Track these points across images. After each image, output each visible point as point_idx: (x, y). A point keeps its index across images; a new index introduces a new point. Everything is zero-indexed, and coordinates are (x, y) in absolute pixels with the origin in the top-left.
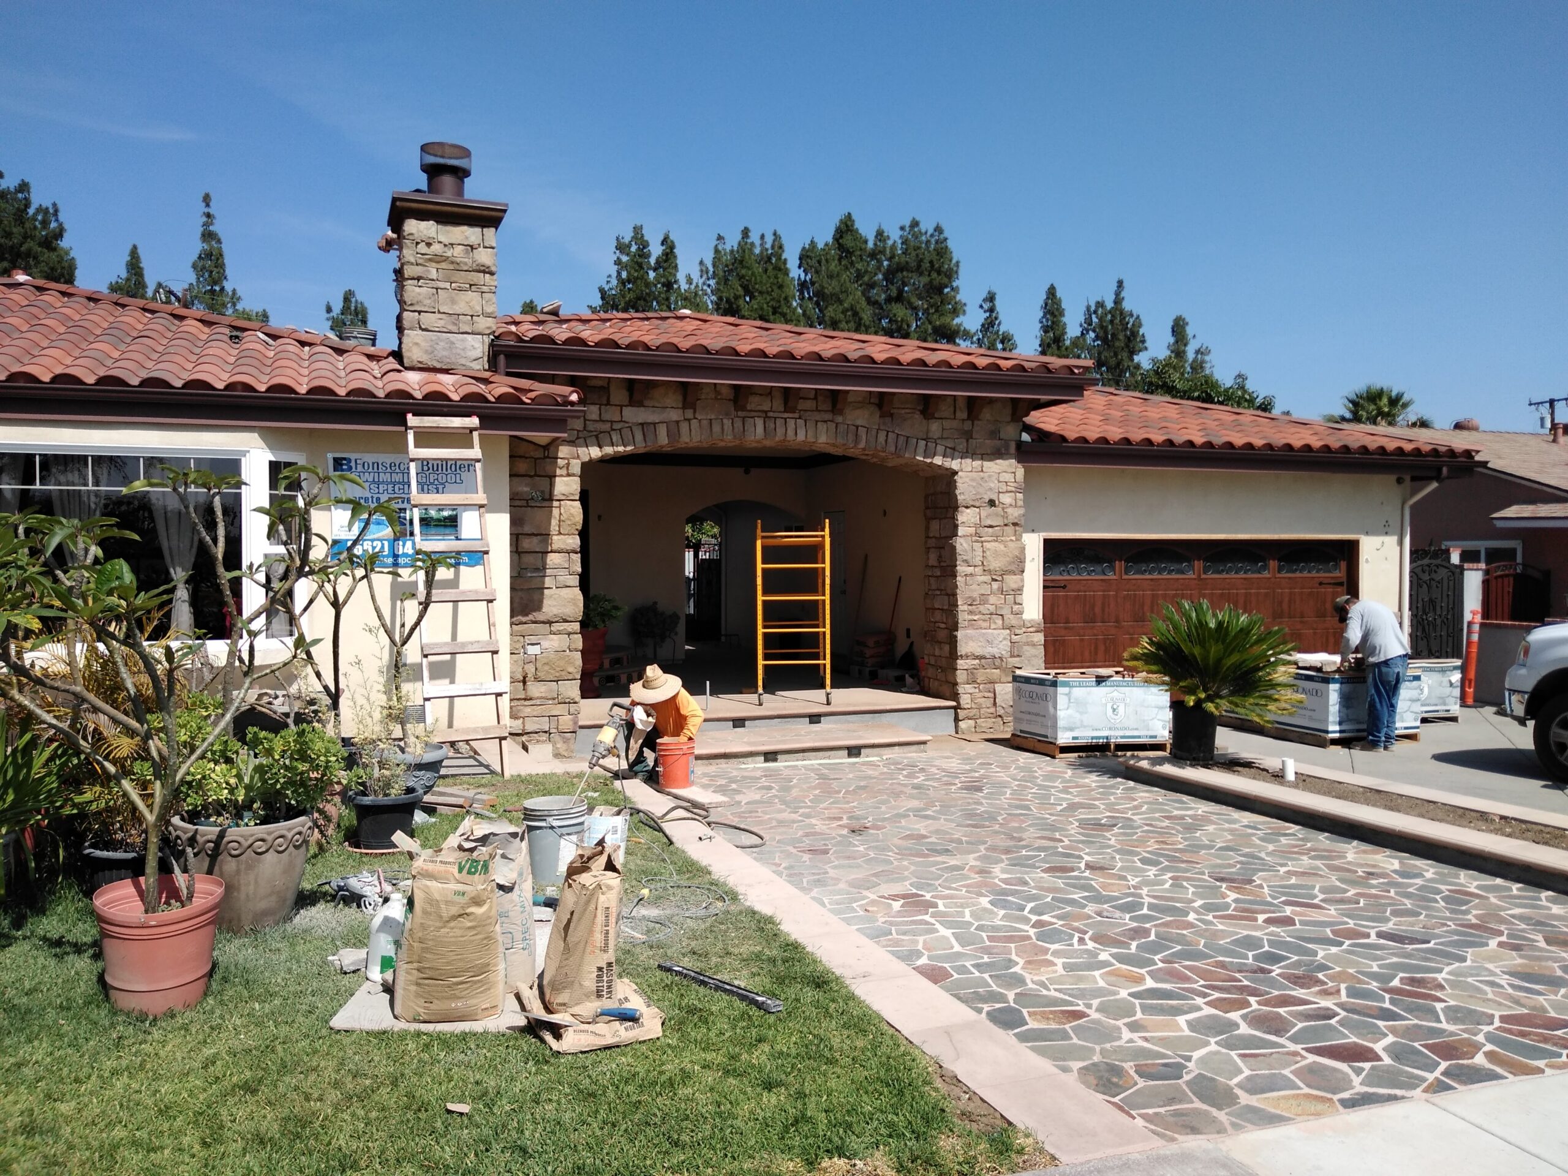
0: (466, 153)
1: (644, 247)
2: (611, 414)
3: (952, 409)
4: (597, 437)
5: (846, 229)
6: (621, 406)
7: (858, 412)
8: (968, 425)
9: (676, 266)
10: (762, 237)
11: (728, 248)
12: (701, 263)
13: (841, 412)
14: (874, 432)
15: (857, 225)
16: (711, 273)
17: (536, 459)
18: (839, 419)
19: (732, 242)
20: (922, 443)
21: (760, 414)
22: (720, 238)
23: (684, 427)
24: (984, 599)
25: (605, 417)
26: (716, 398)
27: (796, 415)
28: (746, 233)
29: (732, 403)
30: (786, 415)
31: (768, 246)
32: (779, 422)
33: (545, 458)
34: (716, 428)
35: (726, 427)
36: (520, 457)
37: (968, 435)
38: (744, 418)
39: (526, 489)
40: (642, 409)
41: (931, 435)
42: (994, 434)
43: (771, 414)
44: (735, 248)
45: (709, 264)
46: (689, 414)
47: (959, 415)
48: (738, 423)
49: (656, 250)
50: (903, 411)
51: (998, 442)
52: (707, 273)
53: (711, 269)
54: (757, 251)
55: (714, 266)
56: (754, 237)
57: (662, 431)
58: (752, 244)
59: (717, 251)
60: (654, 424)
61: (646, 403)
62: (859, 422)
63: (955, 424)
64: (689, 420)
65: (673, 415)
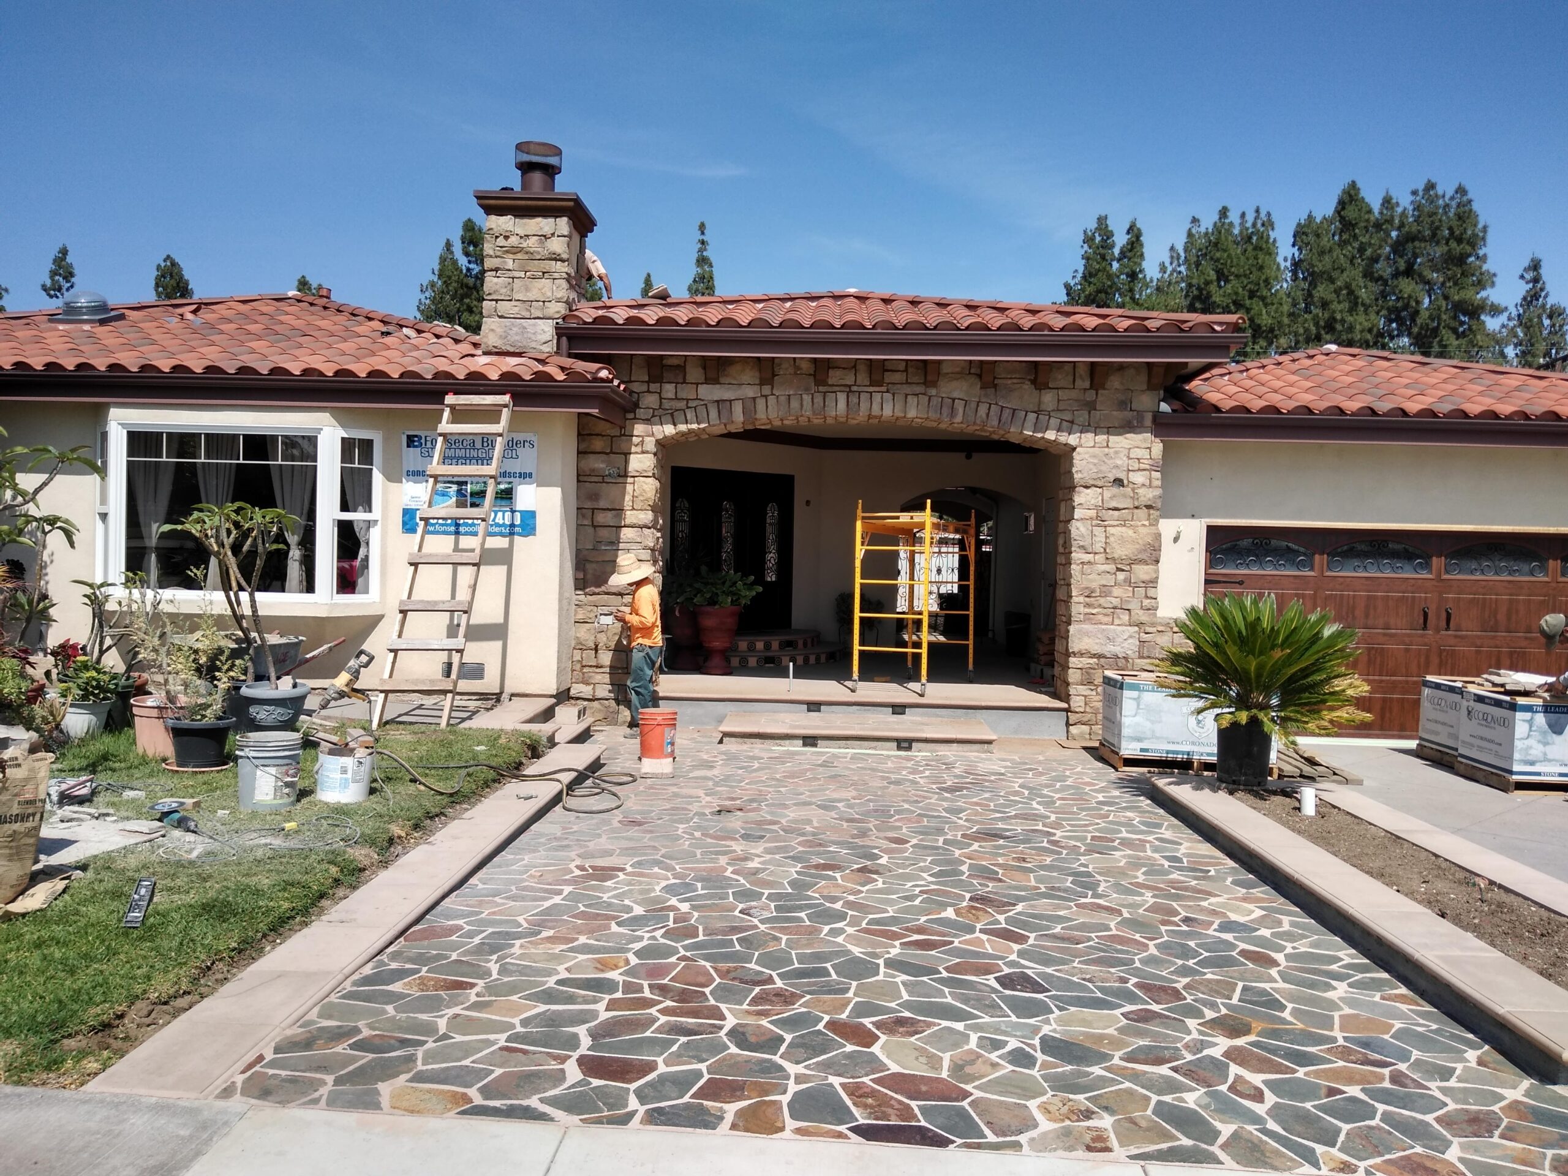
0: (558, 152)
1: (1108, 238)
2: (687, 392)
3: (1071, 378)
4: (672, 415)
5: (1350, 198)
6: (697, 384)
7: (955, 384)
8: (1091, 395)
9: (1142, 255)
10: (1243, 215)
11: (1203, 230)
12: (1172, 249)
13: (934, 384)
14: (973, 405)
15: (1363, 194)
16: (1183, 258)
17: (612, 437)
18: (933, 392)
19: (1208, 222)
20: (1032, 417)
21: (842, 388)
22: (1195, 220)
23: (761, 403)
24: (1105, 591)
25: (680, 395)
26: (796, 374)
27: (884, 389)
28: (1224, 212)
29: (811, 379)
30: (871, 389)
31: (1249, 224)
32: (864, 397)
33: (621, 435)
34: (795, 404)
35: (805, 403)
36: (597, 435)
37: (1091, 406)
38: (825, 393)
39: (602, 466)
40: (718, 386)
41: (1043, 407)
42: (1123, 405)
43: (855, 388)
44: (1210, 230)
45: (1180, 249)
46: (766, 390)
47: (1079, 383)
48: (819, 399)
49: (1120, 240)
50: (1009, 382)
51: (1128, 414)
52: (1178, 259)
53: (1183, 255)
54: (1236, 231)
55: (1186, 250)
56: (1234, 217)
57: (738, 408)
58: (1231, 224)
59: (1190, 234)
60: (731, 401)
61: (722, 380)
62: (955, 395)
63: (1074, 394)
64: (766, 396)
65: (750, 392)
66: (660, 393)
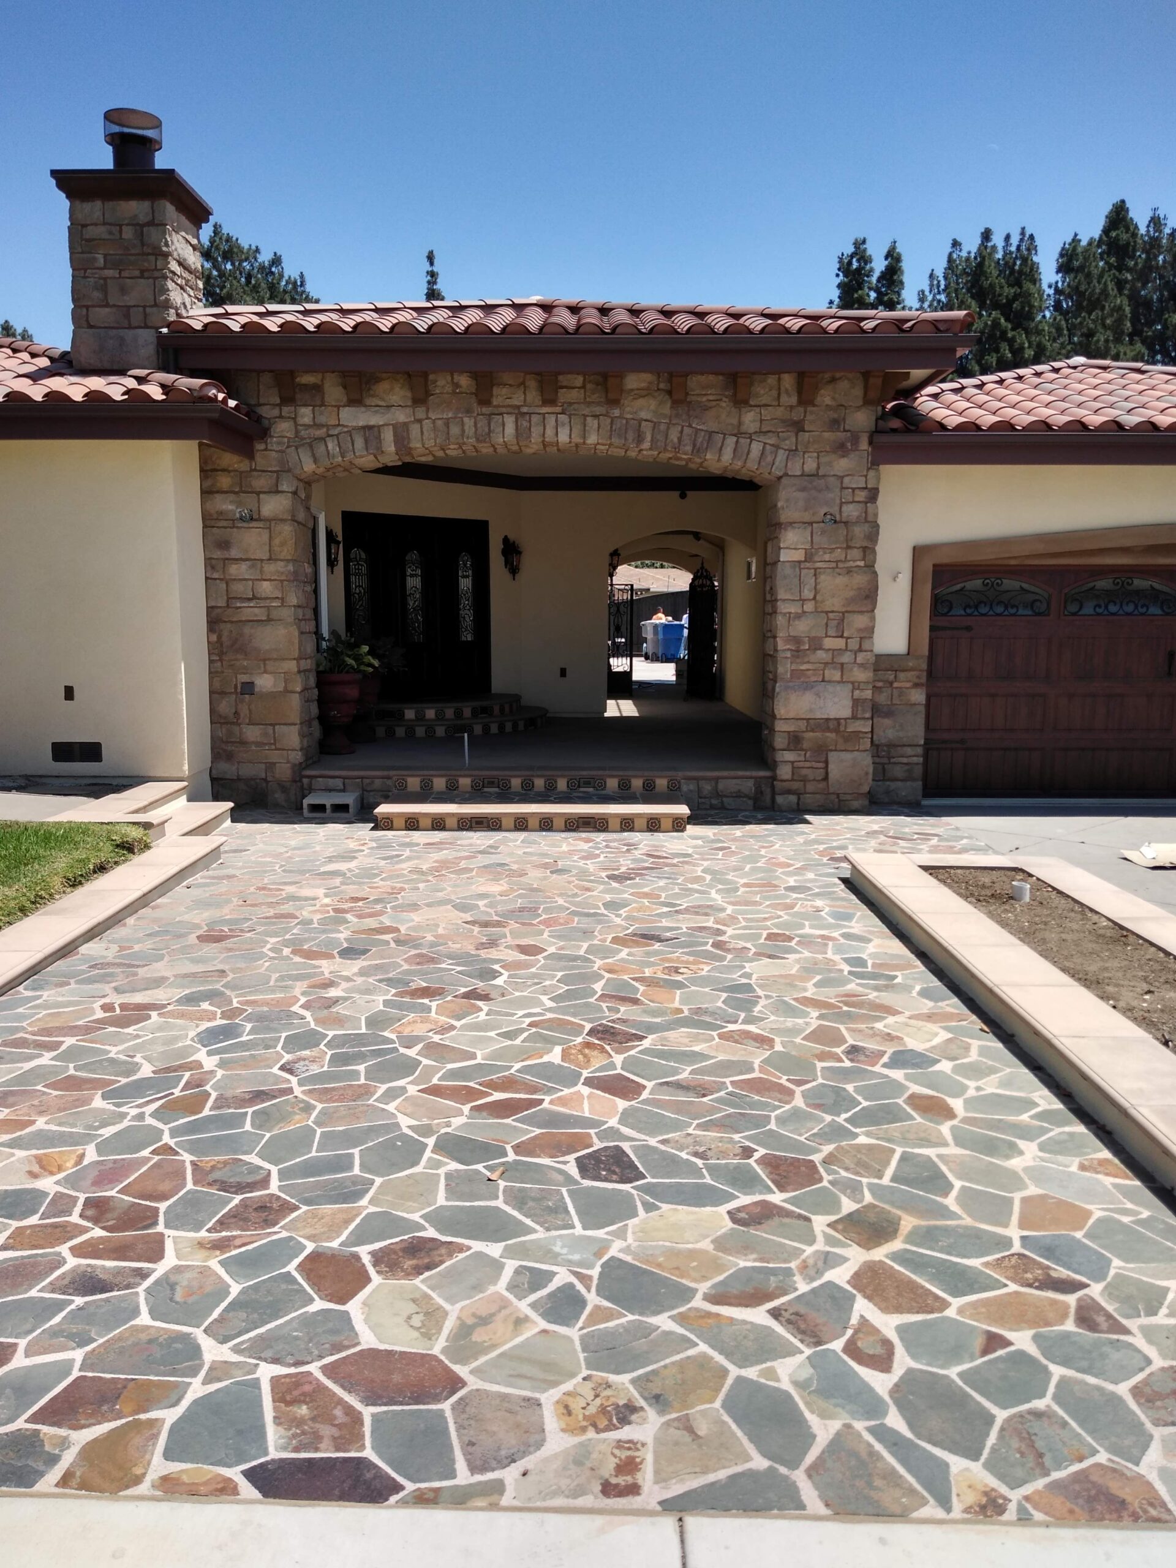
0: (157, 124)
2: (326, 417)
3: (774, 393)
5: (1118, 217)
6: (338, 407)
7: (641, 402)
8: (797, 414)
10: (1008, 238)
11: (964, 254)
12: (931, 276)
13: (615, 402)
14: (663, 427)
15: (1131, 214)
16: (942, 287)
17: (241, 473)
18: (616, 412)
19: (971, 245)
20: (731, 441)
21: (510, 410)
22: (956, 244)
23: (415, 429)
25: (322, 419)
26: (454, 393)
27: (558, 409)
28: (987, 235)
29: (473, 399)
30: (544, 410)
31: (1013, 249)
32: (536, 420)
33: (252, 470)
34: (455, 430)
35: (466, 428)
36: (223, 470)
38: (490, 415)
39: (231, 507)
40: (363, 409)
41: (744, 428)
43: (525, 410)
46: (420, 412)
47: (784, 399)
48: (482, 423)
50: (704, 399)
51: (841, 435)
52: (938, 286)
53: (943, 283)
54: (999, 255)
55: (946, 278)
56: (998, 240)
57: (388, 436)
58: (994, 247)
59: (950, 260)
60: (379, 427)
61: (368, 401)
62: (643, 415)
63: (779, 412)
64: (420, 421)
65: (401, 416)
66: (294, 419)
